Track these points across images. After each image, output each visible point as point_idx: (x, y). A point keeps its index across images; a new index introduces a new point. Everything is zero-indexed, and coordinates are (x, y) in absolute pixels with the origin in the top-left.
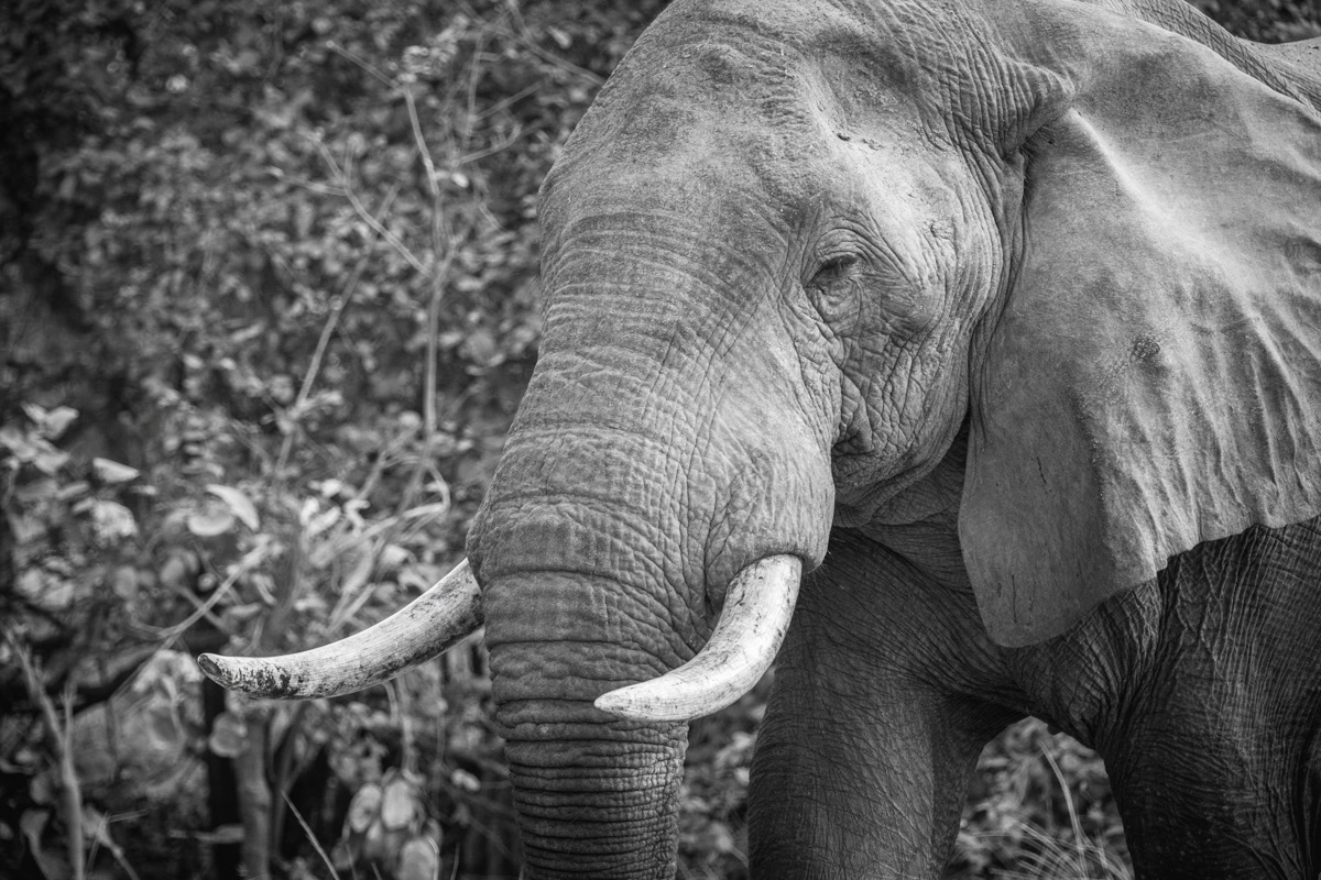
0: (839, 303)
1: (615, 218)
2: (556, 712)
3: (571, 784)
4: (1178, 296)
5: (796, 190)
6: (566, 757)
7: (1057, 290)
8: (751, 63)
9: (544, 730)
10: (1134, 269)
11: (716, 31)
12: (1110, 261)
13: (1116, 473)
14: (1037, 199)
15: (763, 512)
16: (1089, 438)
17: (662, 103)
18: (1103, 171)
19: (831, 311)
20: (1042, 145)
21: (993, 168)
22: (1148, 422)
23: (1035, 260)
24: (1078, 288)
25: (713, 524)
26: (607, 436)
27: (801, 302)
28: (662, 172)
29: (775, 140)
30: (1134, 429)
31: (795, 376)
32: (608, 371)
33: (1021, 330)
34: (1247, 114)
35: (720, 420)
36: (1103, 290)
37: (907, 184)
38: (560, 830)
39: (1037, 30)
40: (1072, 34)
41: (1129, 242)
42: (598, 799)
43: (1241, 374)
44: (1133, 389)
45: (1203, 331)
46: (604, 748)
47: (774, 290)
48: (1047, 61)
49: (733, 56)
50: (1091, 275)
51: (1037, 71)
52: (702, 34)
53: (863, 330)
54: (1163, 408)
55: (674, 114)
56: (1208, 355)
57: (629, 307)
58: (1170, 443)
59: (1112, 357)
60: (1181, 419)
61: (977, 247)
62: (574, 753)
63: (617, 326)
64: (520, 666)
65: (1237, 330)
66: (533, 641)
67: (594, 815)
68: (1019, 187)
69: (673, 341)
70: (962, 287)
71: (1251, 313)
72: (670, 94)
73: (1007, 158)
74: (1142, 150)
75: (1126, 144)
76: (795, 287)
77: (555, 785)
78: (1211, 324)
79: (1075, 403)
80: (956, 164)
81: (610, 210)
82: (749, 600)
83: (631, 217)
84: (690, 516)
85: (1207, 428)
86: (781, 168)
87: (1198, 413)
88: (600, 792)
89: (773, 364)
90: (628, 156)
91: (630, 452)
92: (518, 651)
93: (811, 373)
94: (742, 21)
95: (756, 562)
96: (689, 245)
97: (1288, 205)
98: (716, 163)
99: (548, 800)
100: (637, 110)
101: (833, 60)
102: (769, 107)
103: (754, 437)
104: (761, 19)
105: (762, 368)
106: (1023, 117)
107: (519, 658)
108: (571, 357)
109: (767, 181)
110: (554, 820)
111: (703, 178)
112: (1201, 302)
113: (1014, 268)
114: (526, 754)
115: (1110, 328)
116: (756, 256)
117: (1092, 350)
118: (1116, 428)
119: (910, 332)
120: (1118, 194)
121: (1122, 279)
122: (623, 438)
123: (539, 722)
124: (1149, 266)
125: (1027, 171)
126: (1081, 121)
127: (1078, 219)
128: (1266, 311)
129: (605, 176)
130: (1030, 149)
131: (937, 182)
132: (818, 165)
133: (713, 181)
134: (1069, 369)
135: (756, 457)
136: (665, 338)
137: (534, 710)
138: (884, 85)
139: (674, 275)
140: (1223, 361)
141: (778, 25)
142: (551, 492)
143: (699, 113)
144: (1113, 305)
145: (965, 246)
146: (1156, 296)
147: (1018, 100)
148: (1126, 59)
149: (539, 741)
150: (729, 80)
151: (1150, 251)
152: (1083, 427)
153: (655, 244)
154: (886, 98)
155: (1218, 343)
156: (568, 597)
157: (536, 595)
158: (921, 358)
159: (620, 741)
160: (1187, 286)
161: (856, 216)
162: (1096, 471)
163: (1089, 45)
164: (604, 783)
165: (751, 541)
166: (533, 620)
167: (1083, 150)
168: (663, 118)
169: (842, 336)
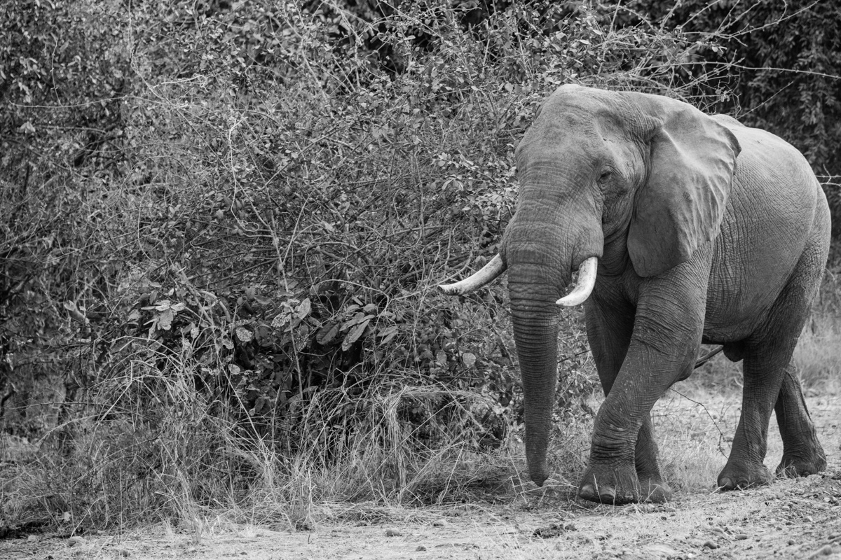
0: (605, 187)
1: (545, 163)
2: (530, 303)
3: (533, 324)
4: (693, 180)
5: (596, 156)
6: (532, 316)
7: (662, 179)
8: (580, 119)
9: (527, 308)
10: (682, 173)
11: (570, 109)
12: (676, 171)
13: (681, 230)
14: (655, 154)
15: (588, 246)
16: (673, 220)
17: (556, 130)
18: (672, 146)
19: (603, 188)
20: (656, 139)
21: (642, 146)
22: (687, 216)
23: (655, 171)
24: (668, 179)
25: (574, 249)
26: (545, 225)
27: (596, 186)
28: (558, 150)
29: (589, 142)
30: (685, 218)
31: (594, 206)
32: (545, 206)
33: (651, 191)
34: (704, 125)
35: (575, 219)
36: (674, 179)
37: (621, 152)
38: (529, 337)
39: (652, 107)
40: (661, 107)
41: (679, 165)
42: (539, 329)
43: (706, 200)
44: (684, 207)
45: (698, 189)
46: (542, 314)
47: (589, 183)
48: (656, 116)
49: (575, 117)
50: (671, 175)
51: (654, 118)
52: (565, 110)
53: (610, 192)
54: (691, 211)
55: (560, 133)
56: (699, 195)
57: (550, 188)
58: (692, 220)
59: (678, 198)
60: (694, 214)
61: (639, 169)
62: (534, 315)
63: (547, 193)
64: (521, 290)
65: (706, 188)
66: (525, 283)
67: (539, 333)
68: (649, 151)
69: (562, 197)
70: (636, 179)
71: (709, 183)
72: (558, 127)
73: (647, 143)
74: (679, 138)
75: (675, 136)
76: (594, 182)
77: (528, 324)
78: (700, 187)
79: (669, 211)
80: (633, 146)
81: (543, 160)
82: (587, 270)
83: (550, 163)
84: (568, 246)
85: (700, 215)
86: (591, 149)
87: (698, 212)
88: (540, 326)
89: (588, 203)
90: (547, 145)
91: (551, 229)
92: (519, 285)
93: (598, 205)
94: (577, 107)
95: (587, 259)
96: (567, 171)
97: (715, 150)
98: (572, 147)
99: (526, 328)
100: (548, 131)
101: (601, 117)
102: (586, 132)
103: (585, 224)
104: (582, 106)
105: (586, 204)
106: (651, 132)
107: (520, 287)
108: (533, 202)
109: (587, 153)
110: (527, 334)
111: (570, 152)
112: (698, 181)
113: (648, 173)
114: (520, 314)
115: (677, 190)
116: (585, 174)
117: (672, 196)
118: (680, 218)
119: (623, 192)
120: (676, 152)
121: (679, 176)
122: (551, 226)
123: (525, 306)
124: (686, 172)
125: (652, 147)
126: (665, 131)
127: (667, 159)
128: (712, 181)
129: (540, 150)
130: (652, 140)
131: (628, 151)
132: (601, 148)
133: (572, 153)
134: (666, 201)
135: (585, 229)
136: (560, 197)
137: (524, 302)
138: (614, 125)
139: (563, 180)
140: (702, 196)
141: (587, 108)
142: (530, 241)
143: (567, 133)
144: (677, 183)
145: (636, 168)
146: (688, 179)
147: (649, 127)
148: (674, 113)
149: (525, 311)
150: (575, 124)
151: (686, 168)
152: (671, 217)
153: (557, 170)
154: (615, 128)
155: (701, 191)
156: (536, 271)
157: (526, 270)
158: (624, 200)
159: (546, 312)
160: (695, 176)
161: (611, 162)
162: (676, 230)
163: (666, 110)
164: (542, 324)
165: (585, 253)
166: (526, 277)
167: (666, 140)
168: (557, 135)
169: (605, 194)
